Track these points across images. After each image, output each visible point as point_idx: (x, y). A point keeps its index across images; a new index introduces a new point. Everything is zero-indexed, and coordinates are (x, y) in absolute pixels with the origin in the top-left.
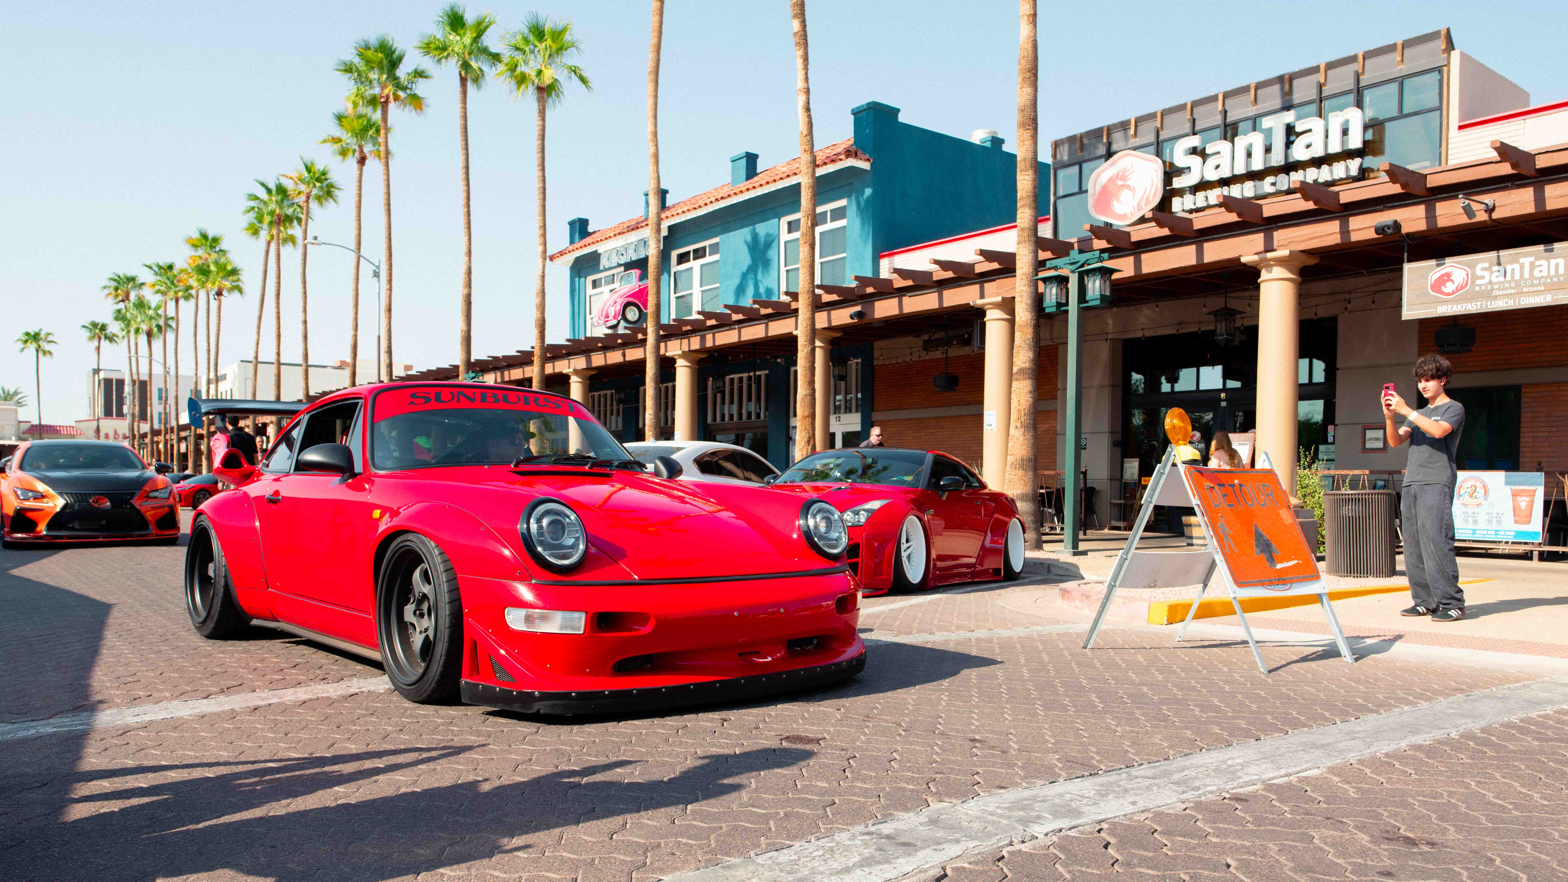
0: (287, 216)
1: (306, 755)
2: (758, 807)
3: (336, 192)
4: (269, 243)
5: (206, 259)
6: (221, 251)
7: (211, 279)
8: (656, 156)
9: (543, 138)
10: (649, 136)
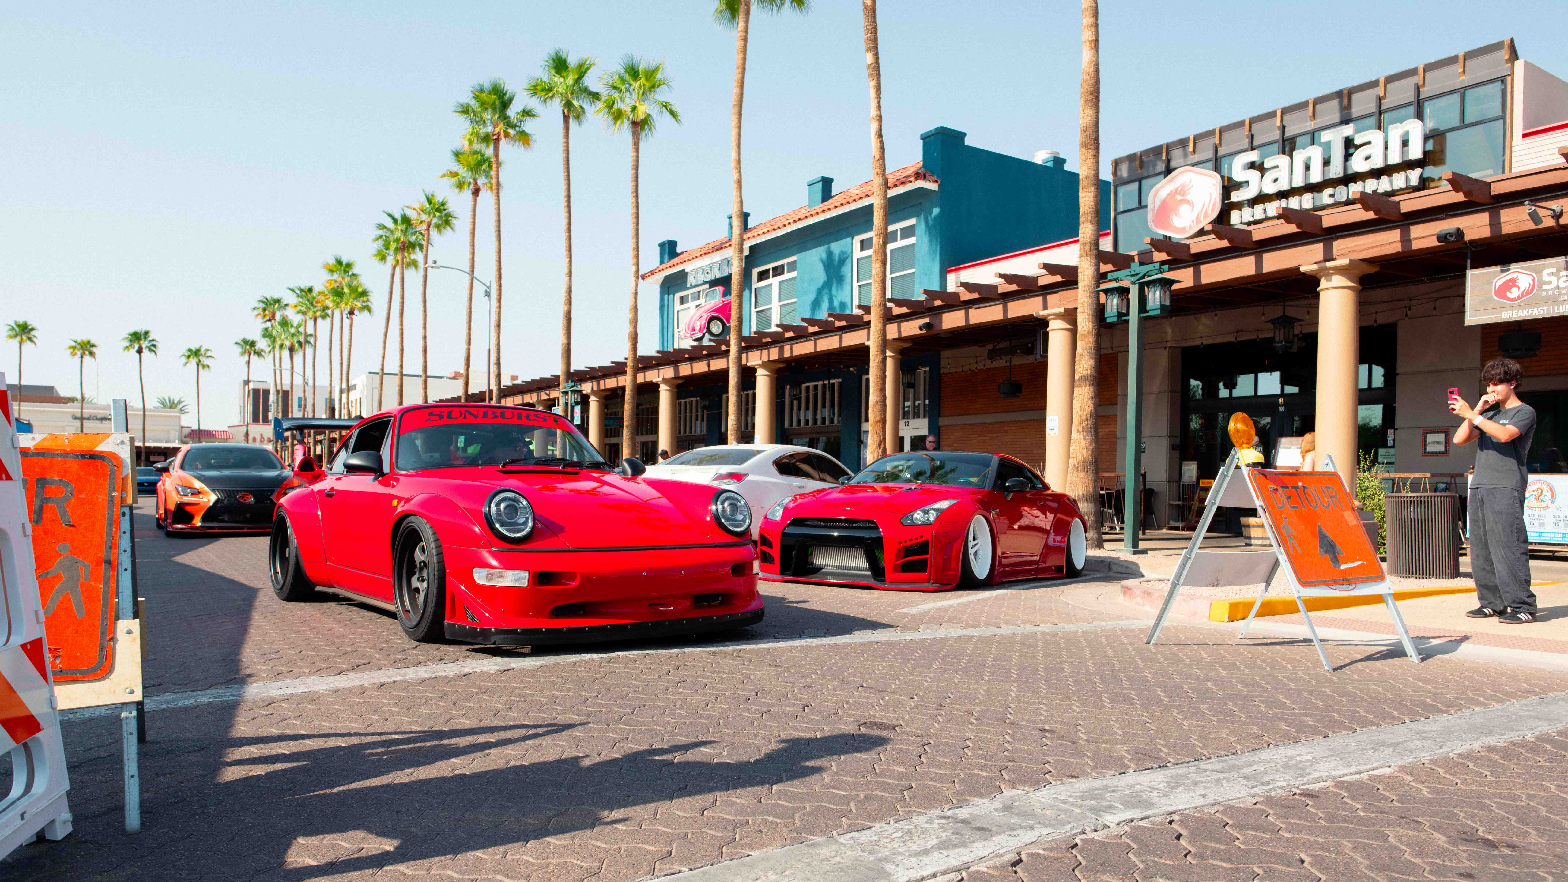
0: (410, 243)
1: (426, 729)
2: (839, 789)
3: (454, 221)
4: (394, 268)
5: (341, 283)
6: (353, 275)
7: (345, 300)
8: (739, 182)
9: (636, 168)
10: (733, 164)
